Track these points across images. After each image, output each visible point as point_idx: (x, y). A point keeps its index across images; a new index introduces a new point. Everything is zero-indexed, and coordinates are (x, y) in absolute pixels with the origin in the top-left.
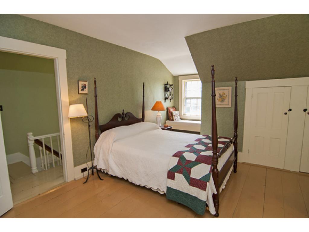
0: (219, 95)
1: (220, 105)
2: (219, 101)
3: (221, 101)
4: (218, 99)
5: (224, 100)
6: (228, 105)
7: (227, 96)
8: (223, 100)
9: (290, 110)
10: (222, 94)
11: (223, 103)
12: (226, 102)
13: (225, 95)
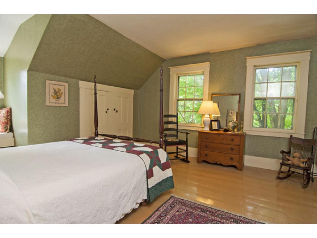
0: (53, 91)
1: (55, 103)
2: (54, 98)
3: (56, 98)
4: (52, 96)
5: (60, 97)
6: (64, 103)
7: (63, 93)
8: (58, 98)
9: (108, 109)
10: (57, 90)
11: (58, 101)
12: (62, 100)
13: (60, 92)
